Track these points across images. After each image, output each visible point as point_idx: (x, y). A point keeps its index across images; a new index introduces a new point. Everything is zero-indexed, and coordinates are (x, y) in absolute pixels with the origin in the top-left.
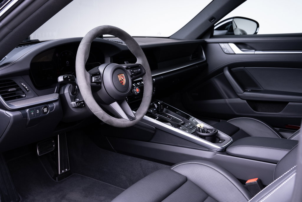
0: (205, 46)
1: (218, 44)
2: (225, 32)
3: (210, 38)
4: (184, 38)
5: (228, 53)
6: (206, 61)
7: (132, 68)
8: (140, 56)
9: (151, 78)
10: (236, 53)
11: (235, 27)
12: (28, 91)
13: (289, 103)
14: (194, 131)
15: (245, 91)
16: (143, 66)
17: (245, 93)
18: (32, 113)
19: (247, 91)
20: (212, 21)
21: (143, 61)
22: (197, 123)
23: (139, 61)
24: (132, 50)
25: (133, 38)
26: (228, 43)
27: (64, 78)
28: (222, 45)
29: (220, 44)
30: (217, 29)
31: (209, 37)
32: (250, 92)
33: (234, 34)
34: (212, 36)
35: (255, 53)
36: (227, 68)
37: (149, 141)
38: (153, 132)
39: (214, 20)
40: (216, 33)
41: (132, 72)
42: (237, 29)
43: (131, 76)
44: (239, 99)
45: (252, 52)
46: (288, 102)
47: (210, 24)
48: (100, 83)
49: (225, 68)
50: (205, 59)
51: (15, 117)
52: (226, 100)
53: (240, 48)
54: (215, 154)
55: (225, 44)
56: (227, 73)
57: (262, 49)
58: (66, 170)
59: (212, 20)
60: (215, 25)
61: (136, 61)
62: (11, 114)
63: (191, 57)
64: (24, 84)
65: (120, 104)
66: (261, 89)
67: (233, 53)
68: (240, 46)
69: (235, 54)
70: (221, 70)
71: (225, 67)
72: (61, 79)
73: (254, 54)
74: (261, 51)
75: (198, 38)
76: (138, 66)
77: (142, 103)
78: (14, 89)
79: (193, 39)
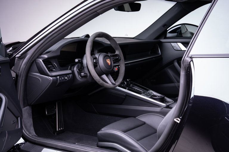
0: (161, 44)
2: (175, 34)
3: (164, 39)
4: (145, 39)
5: (177, 49)
7: (113, 56)
8: (118, 49)
9: (124, 64)
10: (182, 50)
11: (186, 30)
12: (56, 67)
14: (150, 97)
16: (120, 55)
18: (60, 79)
20: (165, 27)
21: (119, 52)
22: (152, 93)
23: (117, 52)
24: (113, 46)
25: (114, 38)
26: (177, 42)
27: (78, 60)
28: (173, 44)
29: (171, 43)
30: (170, 32)
33: (182, 36)
34: (166, 38)
36: (176, 60)
37: (121, 104)
38: (124, 97)
40: (169, 35)
41: (113, 58)
42: (187, 32)
43: (113, 61)
47: (164, 29)
48: (97, 63)
49: (174, 61)
50: (160, 54)
51: (53, 80)
54: (162, 109)
55: (174, 43)
56: (176, 64)
58: (62, 128)
60: (168, 29)
61: (115, 52)
62: (51, 78)
63: (150, 53)
64: (55, 63)
65: (107, 76)
67: (180, 50)
68: (186, 45)
70: (172, 62)
72: (77, 60)
75: (155, 39)
76: (117, 55)
77: (119, 77)
78: (51, 66)
79: (151, 40)
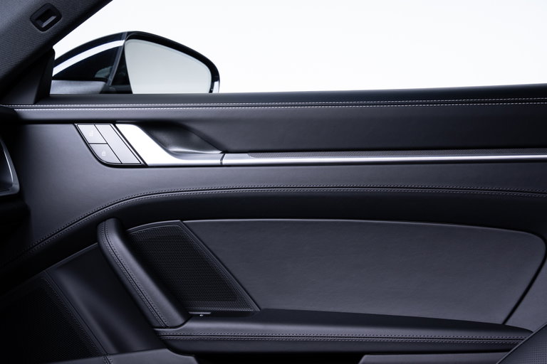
1: (71, 126)
3: (36, 102)
5: (116, 161)
6: (20, 195)
10: (149, 162)
13: (365, 358)
15: (188, 317)
17: (190, 325)
19: (197, 318)
20: (45, 25)
26: (112, 122)
28: (90, 131)
29: (82, 127)
31: (32, 96)
32: (206, 318)
34: (44, 97)
35: (225, 162)
36: (110, 223)
39: (53, 18)
44: (167, 351)
45: (212, 157)
46: (361, 355)
47: (38, 37)
49: (101, 226)
50: (17, 187)
52: (110, 358)
53: (163, 145)
55: (101, 127)
56: (114, 243)
57: (250, 148)
59: (44, 21)
66: (248, 306)
67: (135, 161)
68: (163, 137)
69: (145, 166)
70: (88, 233)
71: (104, 218)
73: (221, 165)
74: (246, 155)
